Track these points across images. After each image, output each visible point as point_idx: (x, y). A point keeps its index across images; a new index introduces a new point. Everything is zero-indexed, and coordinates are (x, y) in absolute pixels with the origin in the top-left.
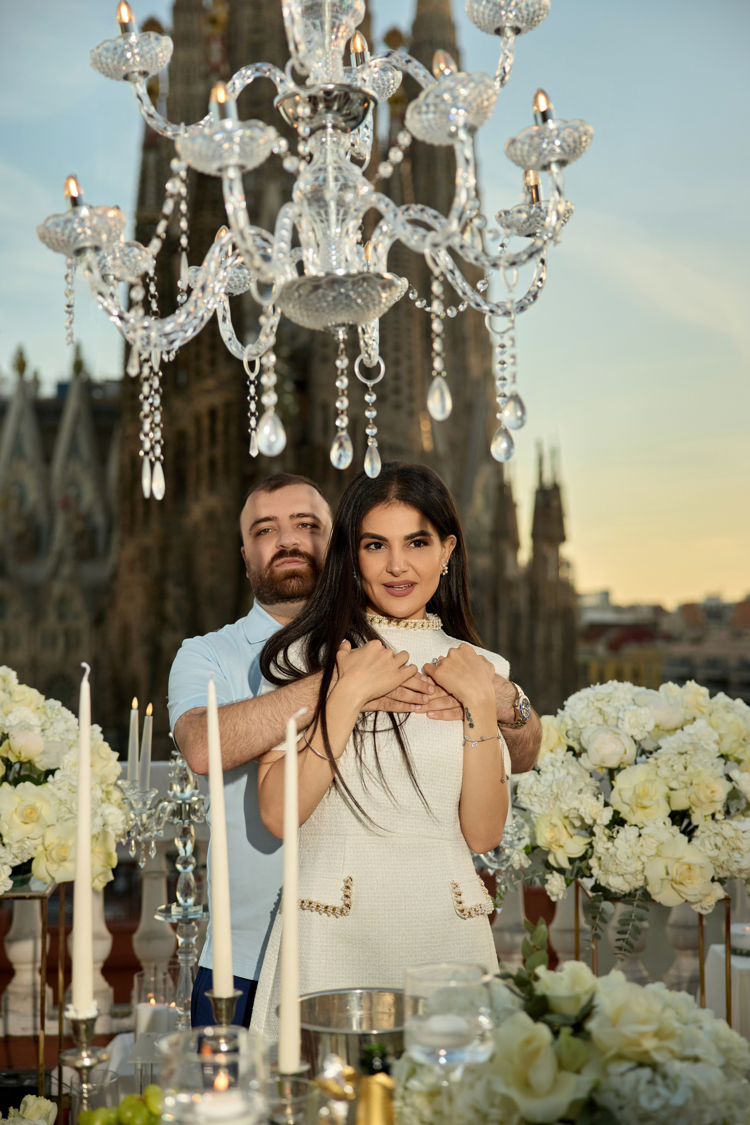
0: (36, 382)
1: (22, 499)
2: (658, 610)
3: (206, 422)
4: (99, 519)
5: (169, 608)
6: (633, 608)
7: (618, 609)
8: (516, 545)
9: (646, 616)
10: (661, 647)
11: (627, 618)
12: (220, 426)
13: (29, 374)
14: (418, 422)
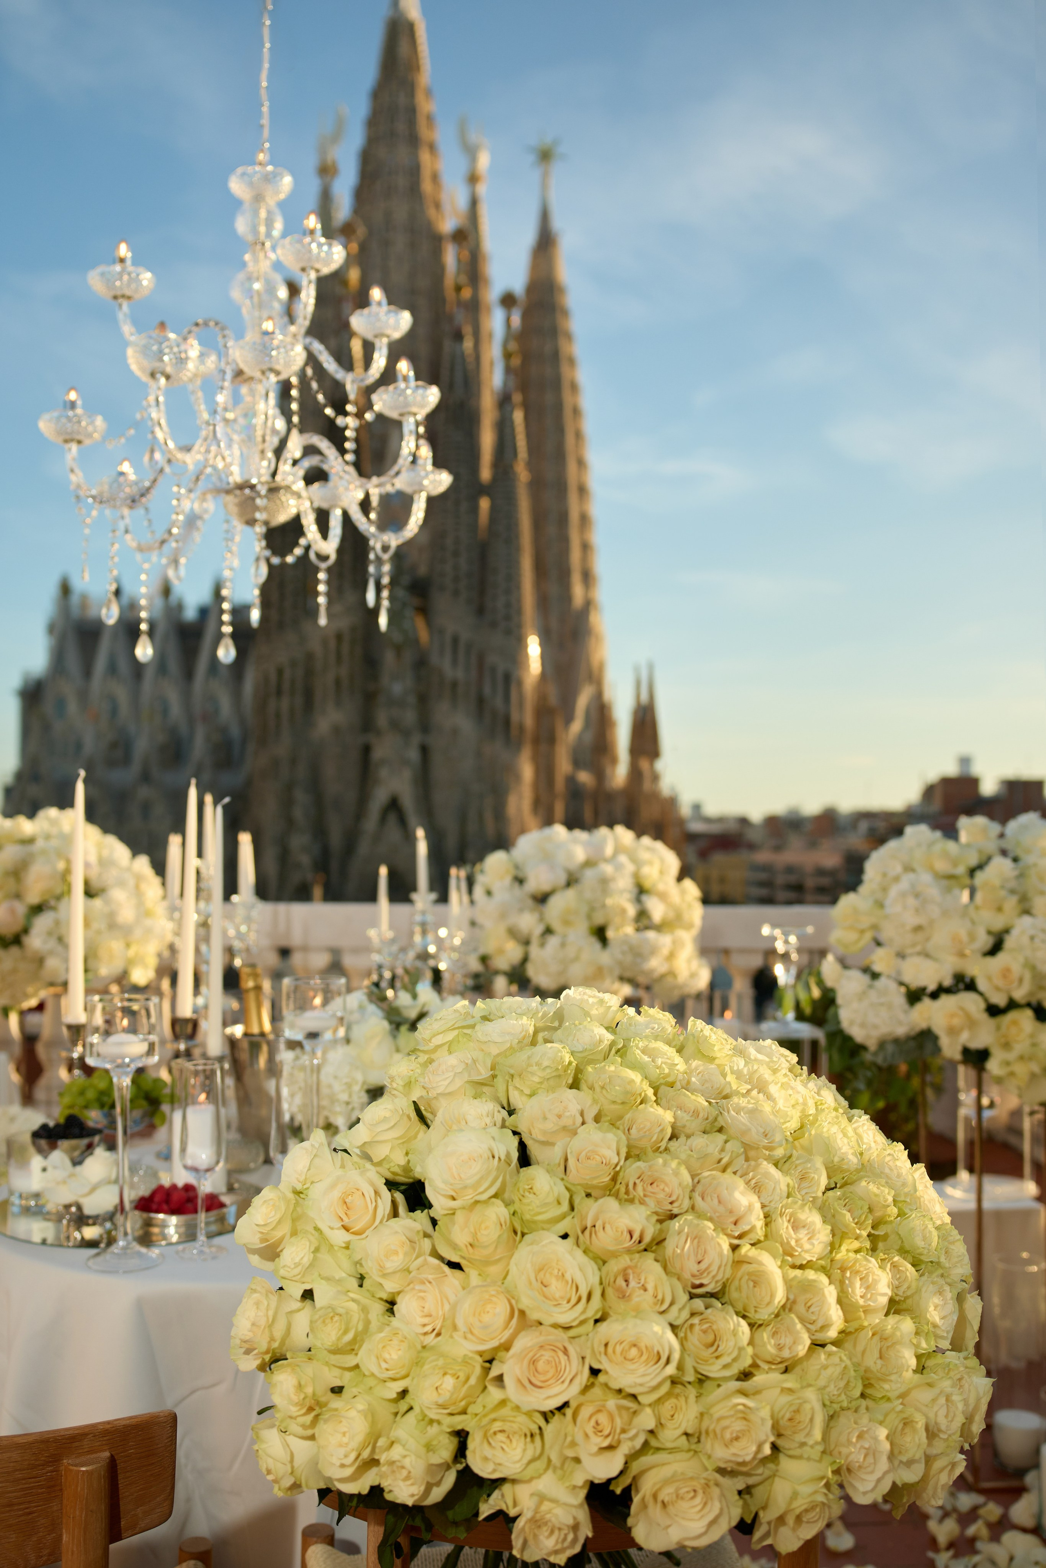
0: (180, 607)
1: (165, 711)
2: (744, 821)
3: (332, 644)
4: (235, 732)
5: (298, 813)
6: (721, 820)
7: (708, 820)
8: (614, 761)
9: (733, 827)
10: (743, 857)
11: (715, 829)
12: (346, 649)
13: (173, 598)
14: (526, 646)
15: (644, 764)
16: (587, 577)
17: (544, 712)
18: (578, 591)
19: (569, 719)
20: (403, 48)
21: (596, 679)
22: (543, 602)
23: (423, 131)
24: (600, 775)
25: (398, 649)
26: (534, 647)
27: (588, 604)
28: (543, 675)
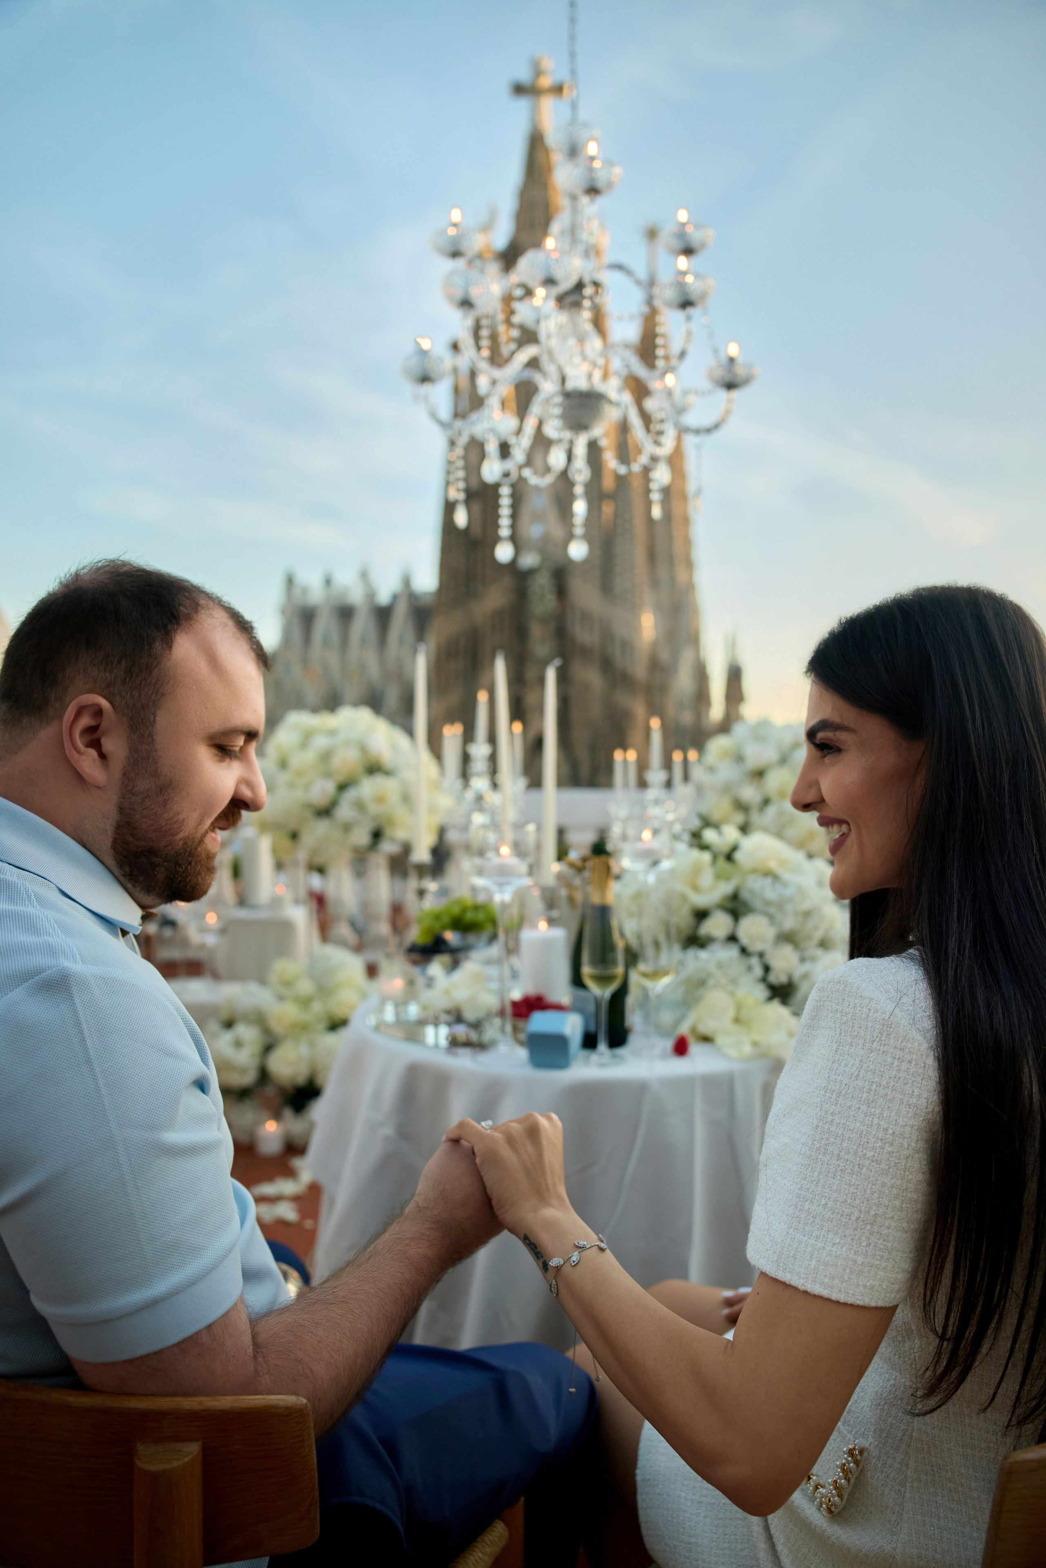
14: (641, 618)
15: (733, 709)
24: (698, 714)
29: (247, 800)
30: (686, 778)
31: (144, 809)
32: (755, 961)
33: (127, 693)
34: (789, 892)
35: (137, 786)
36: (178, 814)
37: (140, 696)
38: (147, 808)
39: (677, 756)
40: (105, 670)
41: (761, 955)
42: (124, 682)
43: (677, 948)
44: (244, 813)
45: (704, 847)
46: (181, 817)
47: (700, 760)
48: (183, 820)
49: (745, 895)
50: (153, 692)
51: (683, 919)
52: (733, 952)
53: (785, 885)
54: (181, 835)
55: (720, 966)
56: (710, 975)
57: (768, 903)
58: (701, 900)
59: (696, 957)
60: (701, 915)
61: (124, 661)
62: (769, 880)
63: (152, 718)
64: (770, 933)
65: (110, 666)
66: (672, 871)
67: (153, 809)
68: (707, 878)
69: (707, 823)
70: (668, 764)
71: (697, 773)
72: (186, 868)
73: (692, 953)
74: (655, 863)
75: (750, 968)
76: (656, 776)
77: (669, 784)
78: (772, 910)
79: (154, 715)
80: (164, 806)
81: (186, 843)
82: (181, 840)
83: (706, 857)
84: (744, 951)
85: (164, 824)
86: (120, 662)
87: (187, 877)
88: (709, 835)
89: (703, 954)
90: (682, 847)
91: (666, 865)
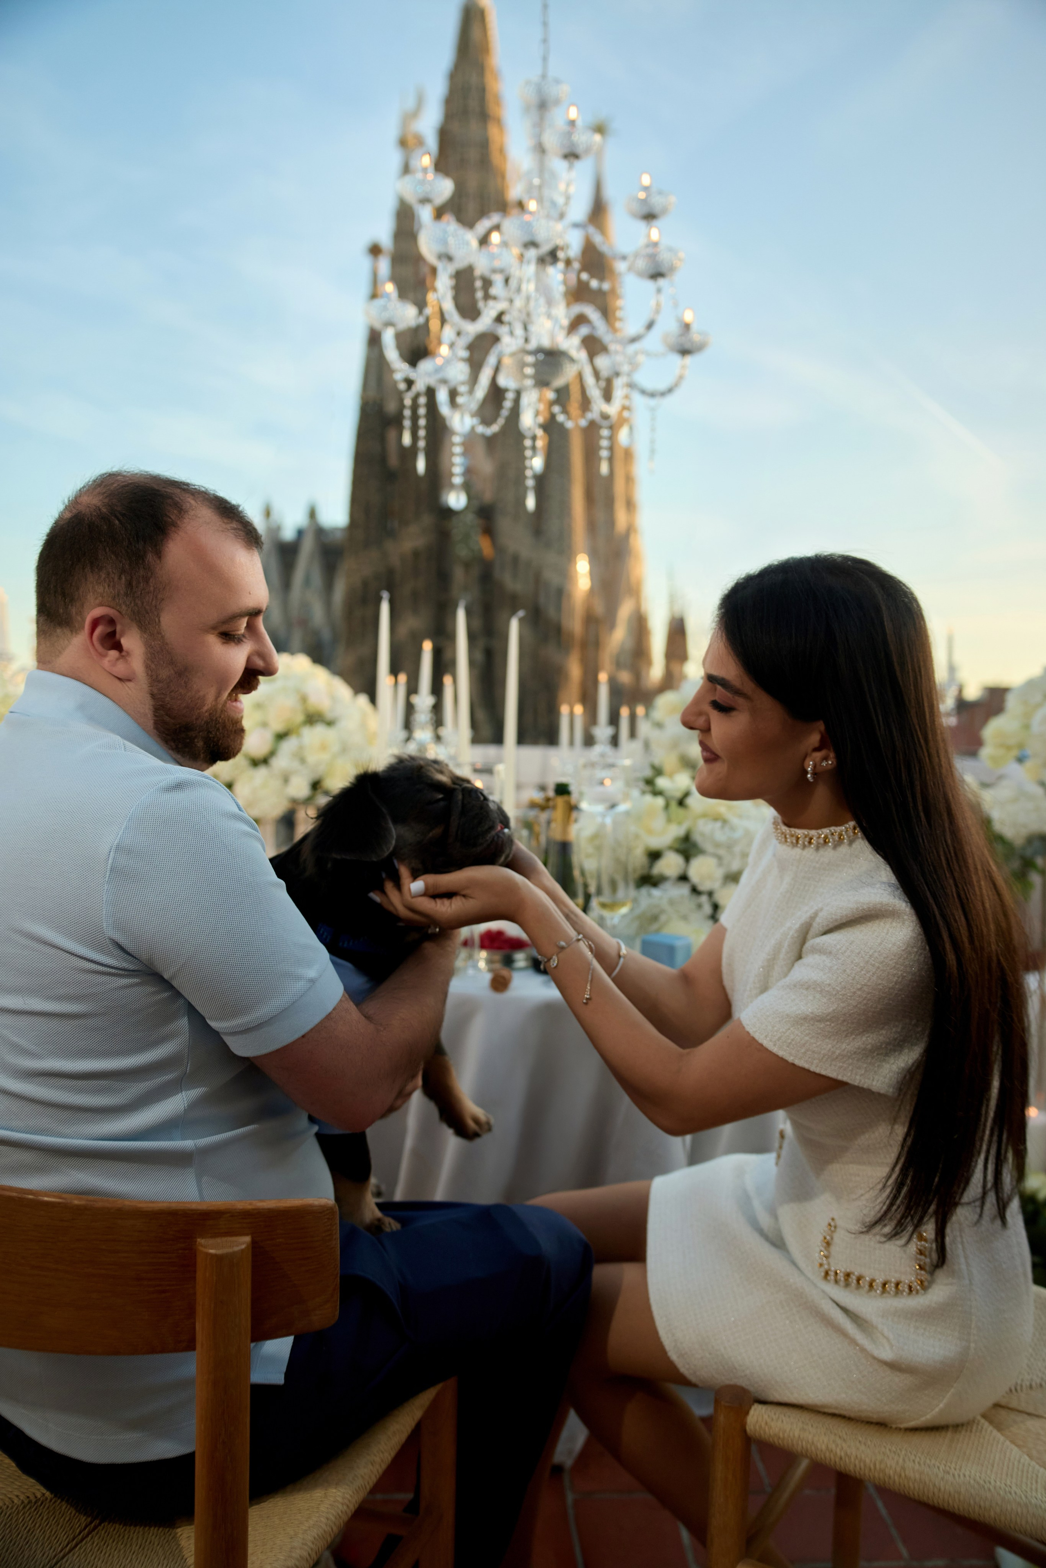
13: (273, 520)
14: (576, 564)
15: (675, 667)
16: (630, 505)
17: (591, 620)
18: (621, 518)
19: (612, 626)
20: (476, 33)
21: (635, 592)
22: (591, 526)
23: (491, 108)
24: (638, 675)
25: (467, 565)
26: (582, 567)
27: (630, 529)
28: (592, 591)
29: (261, 669)
30: (633, 734)
31: (171, 692)
32: (704, 899)
33: (131, 602)
34: (738, 834)
35: (159, 675)
36: (199, 692)
37: (143, 603)
38: (173, 691)
39: (625, 712)
40: (109, 586)
41: (710, 894)
42: (126, 595)
43: (632, 886)
44: (261, 678)
45: (657, 793)
46: (201, 693)
47: (647, 715)
48: (204, 696)
49: (696, 837)
50: (153, 599)
51: (638, 858)
52: (684, 890)
53: (733, 829)
54: (205, 708)
55: (672, 902)
56: (662, 911)
57: (718, 845)
58: (656, 843)
59: (650, 895)
60: (655, 856)
61: (123, 578)
62: (718, 825)
63: (157, 620)
64: (719, 873)
65: (112, 583)
66: (627, 813)
67: (177, 691)
68: (659, 822)
69: (658, 771)
70: (614, 720)
71: (644, 728)
72: (216, 734)
73: (644, 891)
74: (613, 806)
75: (700, 906)
76: (603, 731)
77: (615, 741)
78: (722, 852)
79: (158, 616)
80: (186, 687)
81: (210, 714)
82: (206, 712)
83: (660, 801)
84: (695, 891)
85: (190, 701)
86: (120, 578)
87: (218, 741)
88: (662, 782)
89: (656, 892)
90: (635, 793)
91: (623, 807)
